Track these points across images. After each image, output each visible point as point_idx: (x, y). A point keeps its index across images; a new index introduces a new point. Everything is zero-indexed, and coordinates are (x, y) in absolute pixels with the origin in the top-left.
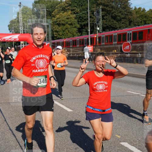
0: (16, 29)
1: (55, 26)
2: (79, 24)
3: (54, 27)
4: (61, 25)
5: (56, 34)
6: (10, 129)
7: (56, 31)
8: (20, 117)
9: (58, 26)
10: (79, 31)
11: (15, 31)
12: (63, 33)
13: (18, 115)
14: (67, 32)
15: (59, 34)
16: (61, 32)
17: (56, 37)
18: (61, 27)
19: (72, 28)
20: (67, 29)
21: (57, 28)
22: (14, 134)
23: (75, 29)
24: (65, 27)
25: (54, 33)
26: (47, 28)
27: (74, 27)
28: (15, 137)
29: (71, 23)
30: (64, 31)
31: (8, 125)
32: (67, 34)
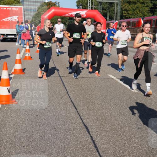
0: (84, 6)
1: (125, 4)
2: (152, 3)
3: (124, 6)
4: (132, 4)
5: (125, 13)
6: (72, 101)
7: (126, 10)
8: (82, 91)
9: (128, 4)
10: (150, 11)
11: (82, 7)
12: (133, 12)
13: (80, 90)
14: (138, 11)
15: (129, 14)
16: (130, 11)
17: (125, 16)
18: (131, 6)
19: (144, 7)
20: (137, 8)
21: (127, 6)
22: (75, 107)
23: (147, 9)
24: (136, 6)
25: (123, 12)
26: (116, 6)
27: (146, 6)
28: (76, 109)
29: (143, 1)
30: (134, 10)
31: (69, 97)
32: (138, 13)
